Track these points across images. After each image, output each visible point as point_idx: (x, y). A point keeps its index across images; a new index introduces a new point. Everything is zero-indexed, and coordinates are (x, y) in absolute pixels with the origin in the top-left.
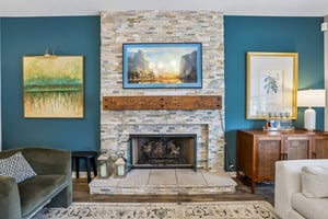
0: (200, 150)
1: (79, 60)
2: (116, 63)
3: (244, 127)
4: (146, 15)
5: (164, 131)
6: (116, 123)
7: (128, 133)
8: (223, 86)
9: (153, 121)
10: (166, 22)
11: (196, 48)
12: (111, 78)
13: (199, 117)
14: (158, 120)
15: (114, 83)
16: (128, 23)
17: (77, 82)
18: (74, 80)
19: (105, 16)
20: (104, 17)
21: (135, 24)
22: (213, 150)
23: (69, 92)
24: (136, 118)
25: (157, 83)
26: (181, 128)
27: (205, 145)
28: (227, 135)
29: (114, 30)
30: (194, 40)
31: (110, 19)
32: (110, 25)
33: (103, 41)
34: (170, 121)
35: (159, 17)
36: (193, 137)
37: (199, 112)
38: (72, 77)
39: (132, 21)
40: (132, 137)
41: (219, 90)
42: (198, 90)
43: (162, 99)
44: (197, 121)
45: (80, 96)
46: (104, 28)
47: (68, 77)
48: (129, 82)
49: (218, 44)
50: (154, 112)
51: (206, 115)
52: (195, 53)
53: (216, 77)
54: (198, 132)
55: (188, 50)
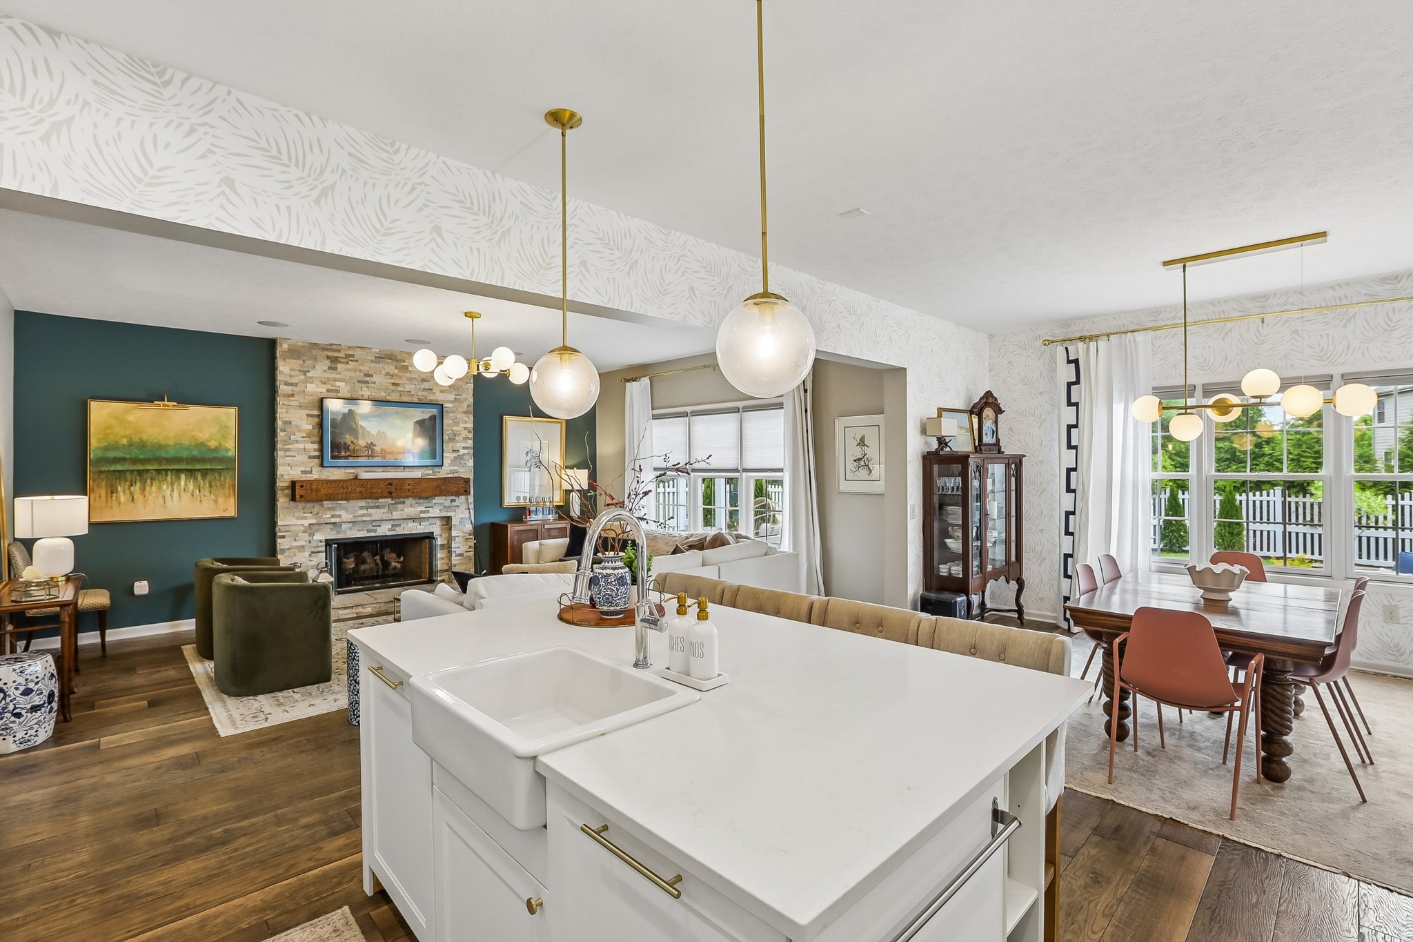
0: (440, 554)
1: (229, 415)
2: (308, 426)
3: (498, 518)
4: (358, 354)
5: (384, 530)
6: (306, 523)
7: (323, 538)
8: (471, 463)
9: (370, 515)
10: (391, 368)
11: (435, 411)
12: (298, 451)
13: (438, 507)
14: (377, 514)
15: (304, 458)
16: (328, 362)
17: (221, 454)
18: (216, 450)
19: (285, 346)
20: (282, 348)
21: (340, 366)
22: (458, 551)
23: (205, 473)
24: (343, 513)
25: (377, 460)
26: (411, 524)
27: (448, 547)
28: (477, 530)
29: (305, 373)
30: (431, 397)
31: (294, 353)
32: (296, 363)
33: (283, 389)
34: (396, 515)
35: (380, 358)
36: (430, 537)
37: (438, 500)
38: (213, 444)
39: (335, 360)
40: (328, 543)
41: (466, 469)
42: (437, 469)
43: (390, 482)
44: (435, 512)
45: (231, 480)
46: (285, 368)
47: (203, 444)
48: (332, 458)
49: (465, 405)
50: (371, 502)
51: (448, 503)
52: (433, 418)
53: (462, 452)
54: (436, 529)
55: (424, 414)
